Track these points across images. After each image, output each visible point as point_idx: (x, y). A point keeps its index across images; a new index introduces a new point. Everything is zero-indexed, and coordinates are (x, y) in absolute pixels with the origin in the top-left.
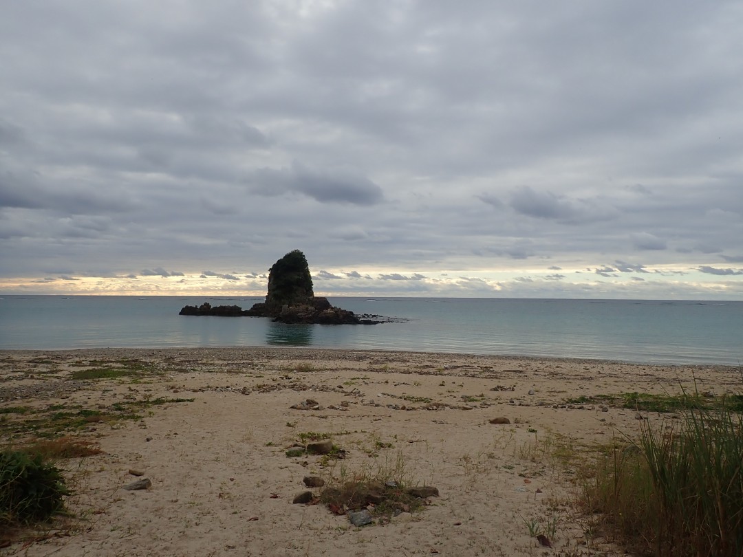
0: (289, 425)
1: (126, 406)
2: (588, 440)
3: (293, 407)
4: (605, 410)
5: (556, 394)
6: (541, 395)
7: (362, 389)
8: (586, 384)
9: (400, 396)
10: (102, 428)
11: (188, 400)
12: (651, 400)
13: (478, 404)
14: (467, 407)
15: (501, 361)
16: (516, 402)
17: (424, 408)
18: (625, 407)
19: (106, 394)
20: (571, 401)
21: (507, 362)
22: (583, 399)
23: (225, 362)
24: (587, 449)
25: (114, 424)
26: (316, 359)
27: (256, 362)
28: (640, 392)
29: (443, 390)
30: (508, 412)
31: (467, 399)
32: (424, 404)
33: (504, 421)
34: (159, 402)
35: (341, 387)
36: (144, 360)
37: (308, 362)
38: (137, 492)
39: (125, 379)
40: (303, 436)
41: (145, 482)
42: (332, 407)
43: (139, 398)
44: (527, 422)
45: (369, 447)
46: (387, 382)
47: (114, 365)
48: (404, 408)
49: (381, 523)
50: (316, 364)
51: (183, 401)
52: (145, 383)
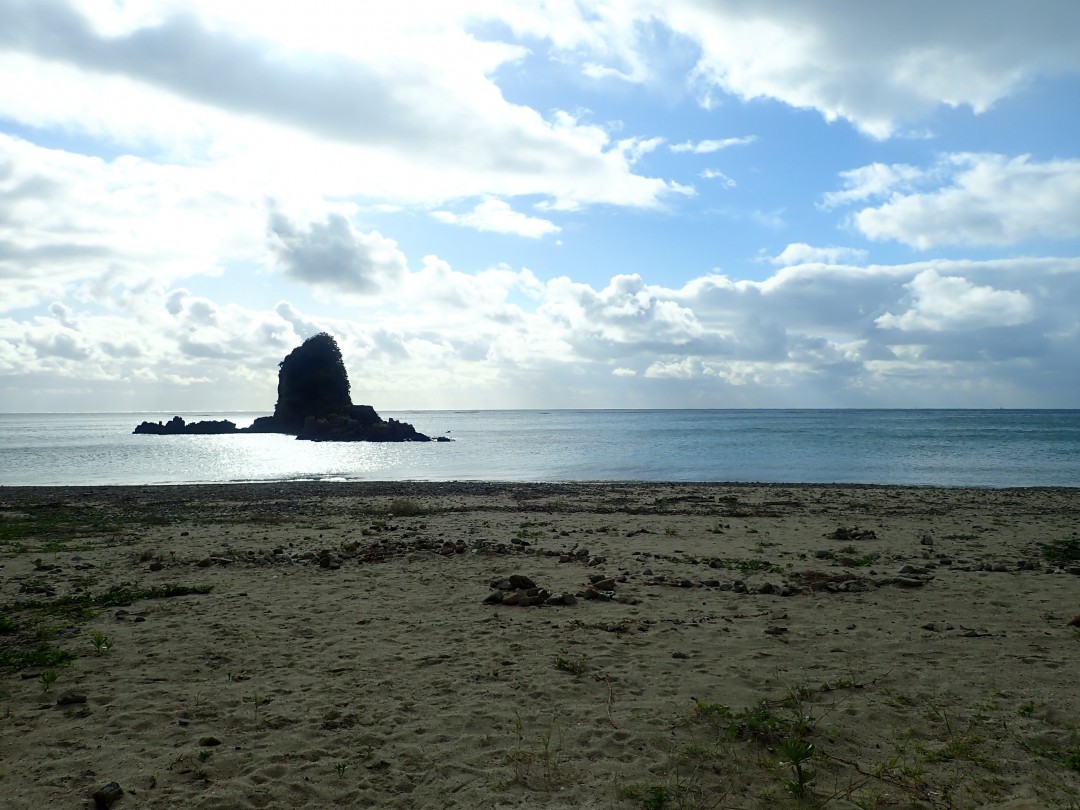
1: (24, 618)
11: (194, 591)
27: (300, 502)
39: (32, 542)
43: (62, 590)
51: (183, 592)
52: (77, 549)
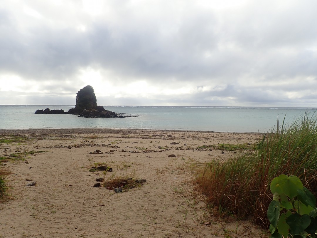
0: (89, 160)
1: (17, 155)
2: (203, 161)
3: (91, 153)
4: (211, 150)
5: (194, 145)
6: (188, 145)
7: (119, 145)
8: (206, 141)
9: (134, 147)
10: (9, 164)
11: (45, 152)
12: (228, 146)
13: (164, 150)
14: (160, 151)
15: (175, 132)
16: (179, 148)
17: (144, 152)
18: (218, 149)
19: (7, 150)
20: (200, 148)
21: (178, 133)
22: (204, 147)
24: (201, 164)
25: (14, 162)
26: (99, 133)
27: (73, 135)
28: (225, 143)
29: (151, 145)
30: (175, 152)
31: (160, 148)
32: (144, 150)
33: (174, 156)
34: (32, 153)
35: (110, 145)
36: (21, 135)
37: (96, 134)
38: (31, 186)
39: (13, 143)
40: (95, 164)
41: (34, 183)
42: (106, 153)
43: (22, 151)
44: (182, 156)
45: (121, 167)
46: (129, 142)
47: (7, 137)
48: (135, 152)
49: (126, 191)
50: (99, 135)
51: (42, 152)
52: (23, 145)
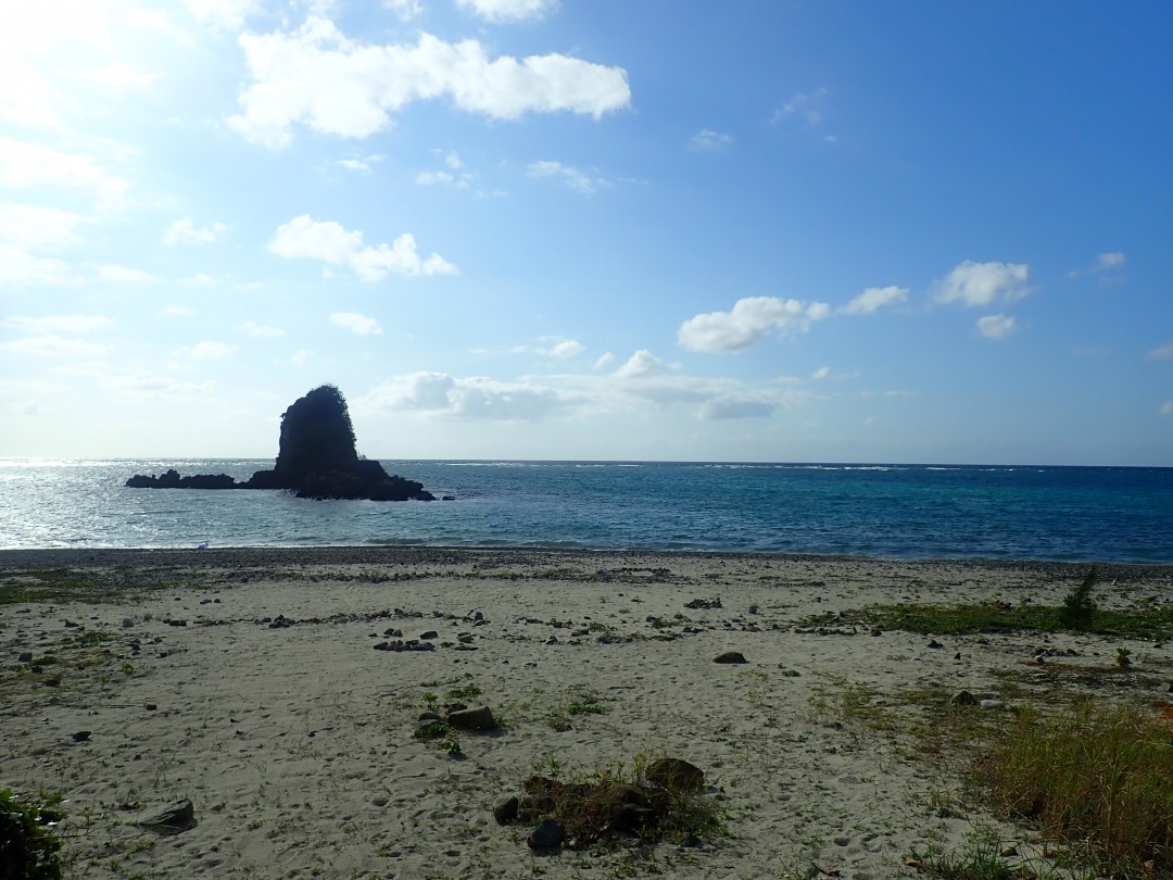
5: (786, 610)
13: (678, 630)
14: (664, 635)
16: (734, 625)
17: (597, 640)
18: (899, 627)
23: (227, 571)
24: (892, 700)
28: (905, 603)
31: (656, 622)
32: (594, 634)
33: (738, 658)
36: (78, 570)
42: (446, 645)
47: (23, 580)
